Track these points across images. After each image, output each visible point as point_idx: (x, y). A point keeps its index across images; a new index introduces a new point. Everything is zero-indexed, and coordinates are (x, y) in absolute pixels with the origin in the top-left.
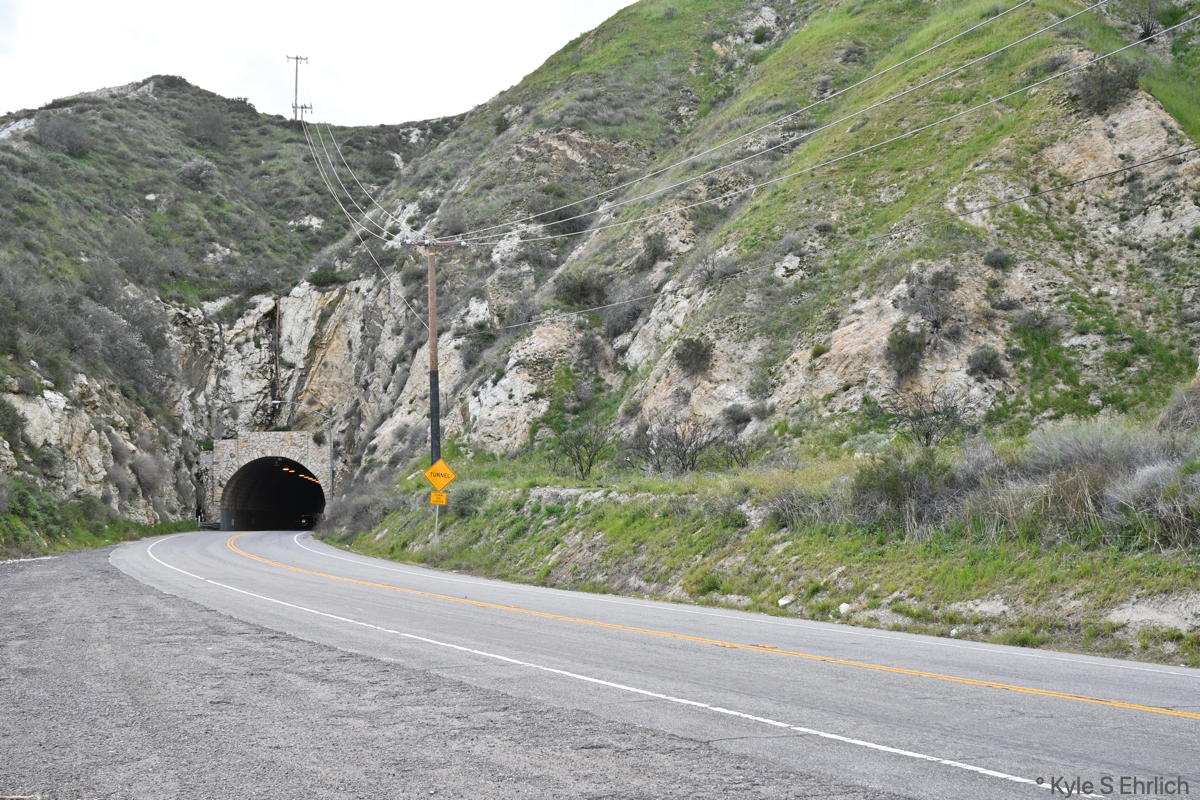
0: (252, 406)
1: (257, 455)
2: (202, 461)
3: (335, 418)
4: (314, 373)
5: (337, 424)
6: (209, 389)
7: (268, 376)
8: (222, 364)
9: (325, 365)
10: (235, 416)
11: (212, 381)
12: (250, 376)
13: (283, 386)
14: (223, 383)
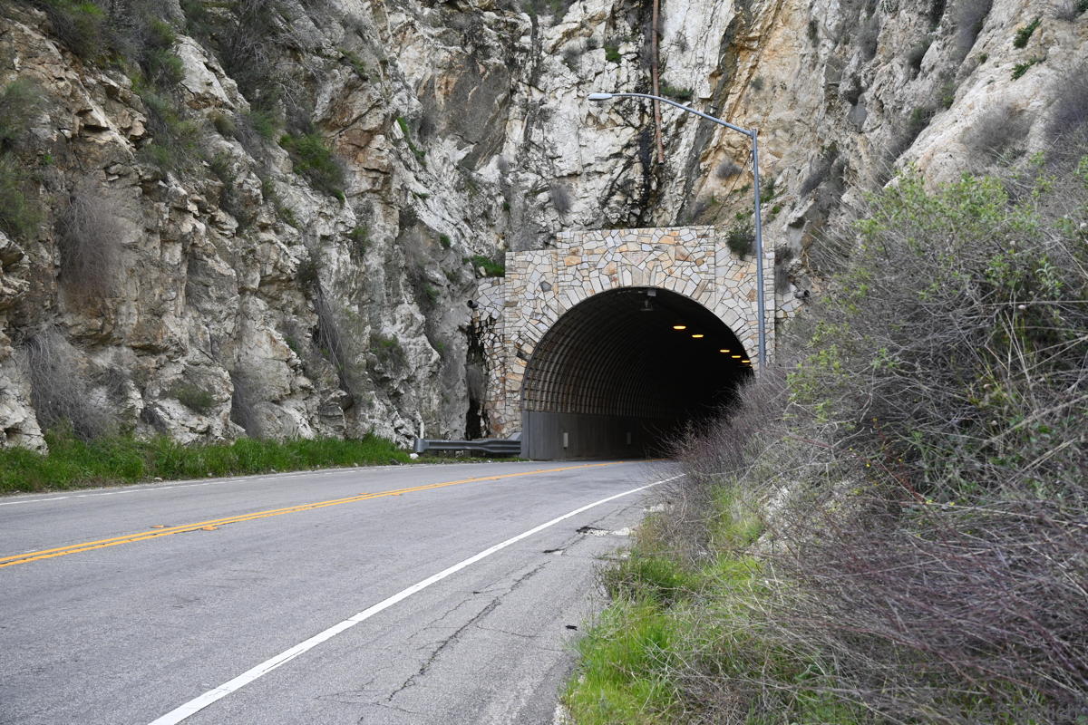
0: (601, 183)
1: (599, 284)
2: (483, 301)
3: (779, 200)
4: (733, 109)
5: (785, 211)
6: (510, 152)
7: (635, 120)
8: (537, 96)
9: (758, 85)
10: (562, 207)
11: (516, 133)
12: (596, 121)
13: (665, 140)
14: (537, 136)
